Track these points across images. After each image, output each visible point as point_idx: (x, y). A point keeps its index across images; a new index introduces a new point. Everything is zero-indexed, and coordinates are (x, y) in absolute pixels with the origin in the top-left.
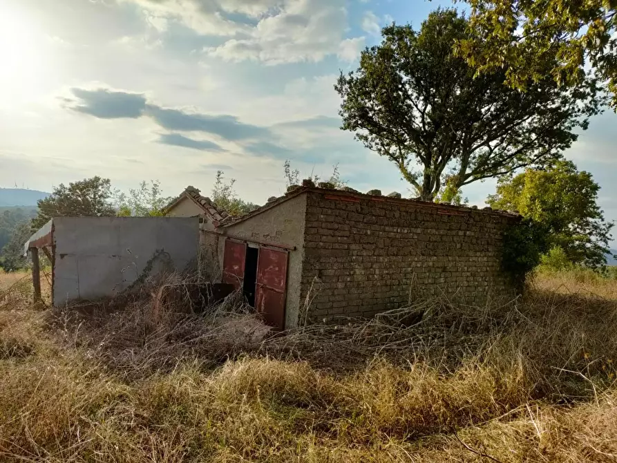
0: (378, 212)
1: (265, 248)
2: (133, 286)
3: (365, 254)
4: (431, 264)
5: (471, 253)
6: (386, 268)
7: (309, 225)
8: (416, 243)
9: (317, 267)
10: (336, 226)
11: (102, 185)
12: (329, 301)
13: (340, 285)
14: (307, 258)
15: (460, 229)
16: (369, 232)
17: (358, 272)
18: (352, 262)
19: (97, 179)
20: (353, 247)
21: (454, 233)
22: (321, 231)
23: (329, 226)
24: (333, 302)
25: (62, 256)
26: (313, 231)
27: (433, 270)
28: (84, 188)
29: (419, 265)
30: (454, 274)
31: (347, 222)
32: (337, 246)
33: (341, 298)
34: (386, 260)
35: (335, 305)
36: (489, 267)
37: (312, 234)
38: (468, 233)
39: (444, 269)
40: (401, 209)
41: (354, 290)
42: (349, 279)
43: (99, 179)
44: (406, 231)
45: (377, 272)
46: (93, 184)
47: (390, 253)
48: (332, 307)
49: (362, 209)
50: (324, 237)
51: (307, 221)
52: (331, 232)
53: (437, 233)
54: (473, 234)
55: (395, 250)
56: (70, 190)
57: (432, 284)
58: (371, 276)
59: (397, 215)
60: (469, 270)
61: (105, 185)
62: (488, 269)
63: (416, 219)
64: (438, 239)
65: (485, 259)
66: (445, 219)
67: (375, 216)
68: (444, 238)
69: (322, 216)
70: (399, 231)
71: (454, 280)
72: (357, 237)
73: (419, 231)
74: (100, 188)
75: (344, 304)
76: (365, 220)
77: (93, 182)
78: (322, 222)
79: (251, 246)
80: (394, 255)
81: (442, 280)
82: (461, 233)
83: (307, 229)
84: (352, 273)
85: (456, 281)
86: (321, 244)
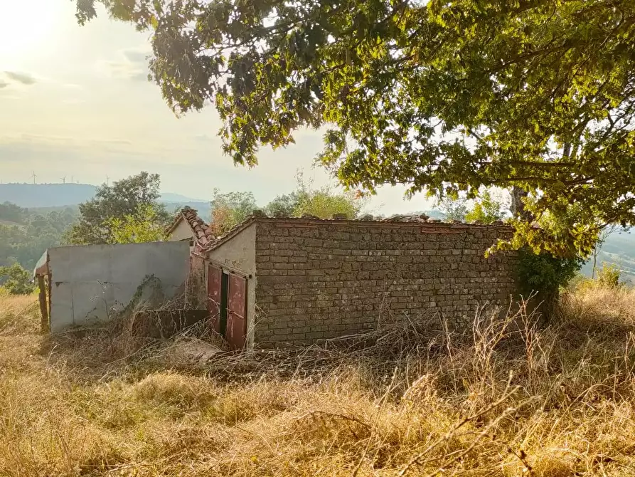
0: (340, 235)
1: (233, 275)
2: (124, 312)
3: (328, 279)
4: (416, 287)
5: (472, 274)
6: (355, 293)
7: (260, 254)
8: (394, 266)
9: (271, 294)
10: (290, 253)
11: (151, 181)
12: (288, 327)
13: (298, 311)
14: (260, 286)
15: (455, 248)
16: (330, 257)
17: (320, 297)
18: (312, 288)
19: (145, 175)
20: (313, 272)
21: (446, 252)
22: (273, 258)
23: (282, 253)
24: (293, 328)
25: (58, 284)
26: (265, 259)
27: (419, 293)
28: (131, 186)
29: (399, 289)
30: (448, 297)
31: (304, 248)
32: (293, 272)
33: (302, 324)
34: (356, 284)
35: (295, 331)
36: (501, 288)
37: (263, 262)
38: (466, 251)
39: (436, 293)
40: (373, 231)
41: (317, 316)
42: (310, 305)
43: (147, 174)
44: (379, 254)
45: (345, 297)
46: (141, 181)
47: (360, 277)
48: (291, 333)
49: (320, 234)
50: (278, 264)
51: (257, 249)
52: (285, 259)
53: (422, 253)
54: (474, 252)
55: (366, 274)
56: (115, 190)
57: (419, 308)
58: (337, 302)
59: (367, 237)
60: (471, 292)
61: (153, 182)
62: (499, 290)
63: (393, 240)
64: (425, 260)
65: (494, 279)
66: (433, 238)
67: (337, 240)
68: (433, 259)
69: (274, 244)
70: (371, 254)
71: (450, 303)
72: (317, 263)
73: (397, 252)
74: (148, 186)
75: (306, 330)
76: (325, 245)
77: (141, 178)
78: (274, 250)
79: (226, 272)
80: (366, 279)
81: (433, 304)
82: (456, 252)
83: (257, 257)
84: (313, 298)
85: (453, 305)
86: (275, 271)
